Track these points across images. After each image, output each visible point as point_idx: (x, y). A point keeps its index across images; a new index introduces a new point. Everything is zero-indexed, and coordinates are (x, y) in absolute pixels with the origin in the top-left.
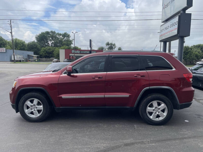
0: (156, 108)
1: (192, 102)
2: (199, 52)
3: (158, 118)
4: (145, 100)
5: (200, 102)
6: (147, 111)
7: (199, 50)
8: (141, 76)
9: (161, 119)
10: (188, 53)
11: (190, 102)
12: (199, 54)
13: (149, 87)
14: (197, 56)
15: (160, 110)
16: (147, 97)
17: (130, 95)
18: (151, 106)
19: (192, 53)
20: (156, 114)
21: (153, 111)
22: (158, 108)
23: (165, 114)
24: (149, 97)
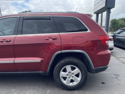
0: (70, 72)
1: (108, 65)
2: (123, 23)
3: (72, 83)
4: (58, 65)
5: (119, 60)
6: (61, 76)
7: (123, 22)
8: (53, 39)
9: (75, 83)
10: (116, 23)
11: (105, 66)
12: (123, 24)
13: (61, 51)
14: (121, 26)
15: (74, 75)
16: (60, 61)
17: (41, 60)
18: (65, 71)
19: (118, 23)
20: (70, 79)
21: (67, 76)
22: (71, 73)
23: (79, 79)
24: (62, 62)
